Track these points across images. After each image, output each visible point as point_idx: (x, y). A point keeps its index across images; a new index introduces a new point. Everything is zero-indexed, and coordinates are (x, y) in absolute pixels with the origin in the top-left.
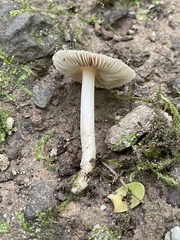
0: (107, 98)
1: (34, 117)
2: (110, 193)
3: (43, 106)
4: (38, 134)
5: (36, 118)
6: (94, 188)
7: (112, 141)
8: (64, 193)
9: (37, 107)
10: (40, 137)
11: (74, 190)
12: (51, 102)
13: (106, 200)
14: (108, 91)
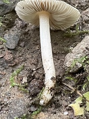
0: (63, 37)
1: (7, 56)
2: (71, 103)
3: (13, 48)
4: (11, 69)
5: (8, 57)
6: (58, 101)
7: (68, 64)
8: (35, 107)
9: (9, 49)
10: (13, 71)
11: (42, 102)
12: (18, 44)
13: (67, 108)
14: (64, 32)
